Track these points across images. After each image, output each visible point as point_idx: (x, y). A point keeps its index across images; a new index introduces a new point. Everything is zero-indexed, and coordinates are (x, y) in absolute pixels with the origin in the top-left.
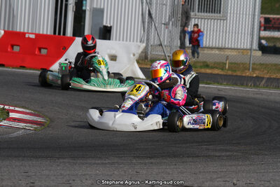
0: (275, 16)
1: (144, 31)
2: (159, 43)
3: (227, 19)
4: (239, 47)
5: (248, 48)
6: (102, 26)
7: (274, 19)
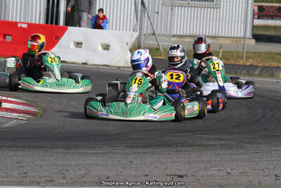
1: (137, 20)
2: (152, 32)
3: (220, 7)
4: (233, 36)
5: (242, 36)
7: (267, 7)
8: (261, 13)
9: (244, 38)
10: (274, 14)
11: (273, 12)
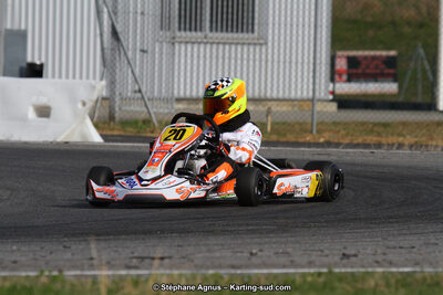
0: (372, 53)
1: (105, 66)
3: (266, 44)
6: (24, 65)
7: (366, 58)
8: (355, 71)
9: (312, 100)
10: (378, 71)
11: (376, 67)
